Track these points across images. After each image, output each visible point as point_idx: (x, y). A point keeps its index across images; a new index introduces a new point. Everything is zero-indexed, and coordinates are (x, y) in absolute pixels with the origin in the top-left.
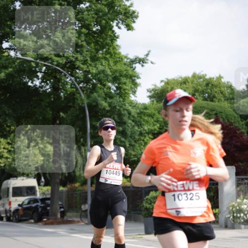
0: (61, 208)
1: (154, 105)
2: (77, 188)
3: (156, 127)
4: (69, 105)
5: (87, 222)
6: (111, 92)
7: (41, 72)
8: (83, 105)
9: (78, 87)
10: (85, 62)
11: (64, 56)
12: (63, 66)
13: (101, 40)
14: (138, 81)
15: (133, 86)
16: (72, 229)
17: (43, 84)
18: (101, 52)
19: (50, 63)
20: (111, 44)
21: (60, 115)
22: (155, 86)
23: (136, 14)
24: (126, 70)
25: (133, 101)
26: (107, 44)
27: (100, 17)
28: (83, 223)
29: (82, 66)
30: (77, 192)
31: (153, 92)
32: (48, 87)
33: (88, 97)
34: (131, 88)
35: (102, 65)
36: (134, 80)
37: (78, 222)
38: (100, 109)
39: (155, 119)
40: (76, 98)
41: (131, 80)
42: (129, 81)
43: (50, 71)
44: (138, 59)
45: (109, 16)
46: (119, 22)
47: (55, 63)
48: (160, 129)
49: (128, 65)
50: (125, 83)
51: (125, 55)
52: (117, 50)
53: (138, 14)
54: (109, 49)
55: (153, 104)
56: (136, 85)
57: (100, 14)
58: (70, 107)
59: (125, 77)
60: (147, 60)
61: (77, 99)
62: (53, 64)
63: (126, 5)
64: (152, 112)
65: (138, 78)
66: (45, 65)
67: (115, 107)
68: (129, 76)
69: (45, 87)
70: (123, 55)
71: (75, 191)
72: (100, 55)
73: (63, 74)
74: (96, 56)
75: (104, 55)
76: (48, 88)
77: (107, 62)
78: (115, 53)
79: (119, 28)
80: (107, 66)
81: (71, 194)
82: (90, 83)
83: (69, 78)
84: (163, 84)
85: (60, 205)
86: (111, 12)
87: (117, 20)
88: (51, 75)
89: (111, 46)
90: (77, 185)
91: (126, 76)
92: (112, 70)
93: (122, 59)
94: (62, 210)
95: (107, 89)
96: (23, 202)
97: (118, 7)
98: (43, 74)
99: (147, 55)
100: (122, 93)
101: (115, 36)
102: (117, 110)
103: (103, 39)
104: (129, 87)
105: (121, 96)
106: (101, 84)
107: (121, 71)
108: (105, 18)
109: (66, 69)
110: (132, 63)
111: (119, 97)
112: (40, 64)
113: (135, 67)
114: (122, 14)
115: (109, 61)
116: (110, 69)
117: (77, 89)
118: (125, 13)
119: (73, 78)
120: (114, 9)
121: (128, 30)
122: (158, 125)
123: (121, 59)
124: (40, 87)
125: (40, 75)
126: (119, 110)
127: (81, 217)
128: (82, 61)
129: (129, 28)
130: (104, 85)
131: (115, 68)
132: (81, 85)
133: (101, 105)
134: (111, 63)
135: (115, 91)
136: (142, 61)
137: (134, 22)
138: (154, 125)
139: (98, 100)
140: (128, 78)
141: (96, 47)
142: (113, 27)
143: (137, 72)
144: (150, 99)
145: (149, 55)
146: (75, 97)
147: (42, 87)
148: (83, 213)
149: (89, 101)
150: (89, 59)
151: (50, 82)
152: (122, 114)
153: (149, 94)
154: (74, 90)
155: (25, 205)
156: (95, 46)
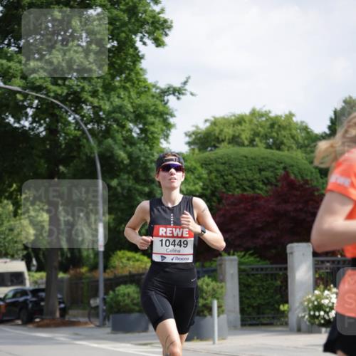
0: (60, 303)
1: (195, 155)
2: (83, 274)
3: (197, 187)
4: (72, 155)
5: (98, 324)
6: (133, 137)
7: (32, 107)
8: (92, 156)
9: (85, 129)
10: (94, 94)
11: (64, 85)
12: (64, 100)
13: (119, 61)
14: (172, 120)
15: (164, 128)
16: (77, 334)
17: (34, 125)
18: (118, 78)
19: (45, 94)
20: (132, 67)
21: (59, 170)
22: (197, 127)
23: (169, 23)
24: (154, 105)
25: (164, 149)
26: (127, 68)
27: (118, 28)
28: (92, 326)
29: (91, 99)
30: (83, 281)
31: (194, 137)
32: (41, 129)
33: (100, 143)
34: (162, 130)
35: (119, 97)
36: (167, 119)
37: (86, 323)
38: (117, 161)
39: (196, 175)
40: (81, 145)
41: (161, 120)
42: (159, 121)
43: (44, 106)
44: (171, 89)
45: (130, 26)
46: (144, 35)
47: (52, 94)
48: (203, 189)
49: (157, 98)
50: (153, 124)
51: (153, 83)
52: (141, 75)
53: (172, 23)
54: (129, 74)
55: (193, 154)
56: (168, 126)
57: (117, 24)
58: (74, 157)
59: (153, 114)
60: (185, 90)
61: (84, 147)
62: (49, 96)
63: (154, 11)
64: (192, 165)
65: (172, 116)
66: (37, 98)
67: (139, 157)
68: (159, 114)
69: (38, 129)
70: (150, 84)
71: (81, 278)
72: (117, 84)
73: (63, 110)
74: (110, 84)
75: (123, 84)
76: (42, 131)
77: (127, 94)
78: (139, 80)
79: (145, 44)
80: (127, 98)
81: (75, 283)
82: (102, 123)
83: (72, 116)
84: (208, 124)
85: (60, 299)
86: (133, 20)
87: (141, 33)
88: (47, 111)
89: (132, 70)
90: (84, 270)
91: (155, 113)
92: (134, 105)
93: (149, 89)
94: (62, 306)
95: (127, 132)
96: (6, 295)
97: (142, 14)
98: (34, 110)
99: (185, 83)
100: (148, 138)
101: (139, 56)
102: (141, 162)
103: (120, 59)
104: (159, 129)
105: (147, 143)
106: (117, 125)
107: (147, 107)
108: (124, 29)
109: (67, 103)
110: (162, 94)
111: (144, 144)
112: (30, 97)
113: (168, 101)
114: (148, 23)
115: (129, 92)
116: (132, 103)
117: (84, 132)
118: (153, 23)
119: (77, 116)
120: (137, 16)
121: (157, 46)
122: (201, 184)
123: (147, 88)
124: (29, 128)
125: (30, 111)
126: (144, 162)
127: (89, 316)
128: (90, 92)
129: (158, 43)
130: (123, 127)
131: (138, 101)
132: (89, 126)
133: (119, 156)
134: (133, 95)
135: (138, 134)
136: (178, 92)
137: (166, 35)
138: (195, 184)
139: (113, 148)
140: (157, 116)
141: (112, 71)
142: (135, 42)
143: (171, 107)
144: (190, 146)
145: (188, 83)
146: (81, 143)
147: (33, 129)
148: (93, 311)
149: (100, 150)
150: (100, 90)
151: (45, 122)
152: (149, 169)
153: (187, 139)
154: (80, 133)
155: (9, 299)
156: (109, 69)
